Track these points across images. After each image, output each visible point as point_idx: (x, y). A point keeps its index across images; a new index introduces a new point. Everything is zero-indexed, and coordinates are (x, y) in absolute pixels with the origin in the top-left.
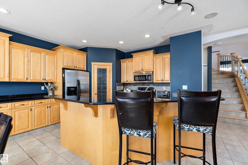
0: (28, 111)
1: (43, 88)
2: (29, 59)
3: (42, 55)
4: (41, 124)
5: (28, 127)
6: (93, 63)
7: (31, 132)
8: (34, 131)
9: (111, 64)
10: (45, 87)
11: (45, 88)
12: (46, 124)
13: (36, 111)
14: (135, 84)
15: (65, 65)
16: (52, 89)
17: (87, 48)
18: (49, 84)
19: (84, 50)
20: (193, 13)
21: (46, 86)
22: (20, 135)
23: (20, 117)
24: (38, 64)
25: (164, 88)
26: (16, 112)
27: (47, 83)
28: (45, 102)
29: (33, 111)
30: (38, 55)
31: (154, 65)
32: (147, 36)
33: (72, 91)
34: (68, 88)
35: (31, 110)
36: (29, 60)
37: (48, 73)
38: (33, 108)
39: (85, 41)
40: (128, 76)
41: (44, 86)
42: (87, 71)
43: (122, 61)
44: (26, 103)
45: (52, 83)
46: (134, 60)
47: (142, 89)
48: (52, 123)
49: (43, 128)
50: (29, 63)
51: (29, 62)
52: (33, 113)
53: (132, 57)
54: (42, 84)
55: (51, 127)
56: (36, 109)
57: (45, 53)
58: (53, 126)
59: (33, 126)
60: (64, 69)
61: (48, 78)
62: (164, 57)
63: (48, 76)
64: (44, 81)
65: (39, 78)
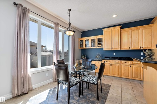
0: (129, 67)
1: (142, 54)
3: (140, 30)
11: (144, 54)
13: (134, 68)
18: (147, 51)
22: (125, 79)
27: (145, 50)
29: (132, 67)
36: (131, 37)
37: (145, 43)
41: (143, 52)
54: (141, 51)
64: (142, 49)
65: (138, 47)
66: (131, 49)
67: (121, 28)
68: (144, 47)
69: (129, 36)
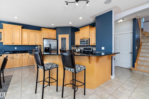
0: (28, 57)
3: (35, 33)
5: (28, 64)
6: (59, 35)
9: (68, 35)
11: (37, 48)
17: (56, 27)
18: (38, 46)
19: (55, 29)
20: (88, 5)
30: (33, 33)
31: (90, 34)
32: (81, 18)
33: (47, 49)
34: (45, 48)
39: (53, 25)
42: (56, 39)
46: (80, 32)
47: (86, 49)
52: (30, 59)
56: (31, 57)
59: (30, 64)
60: (43, 39)
65: (33, 43)
66: (29, 45)
67: (22, 28)
68: (37, 44)
69: (28, 35)
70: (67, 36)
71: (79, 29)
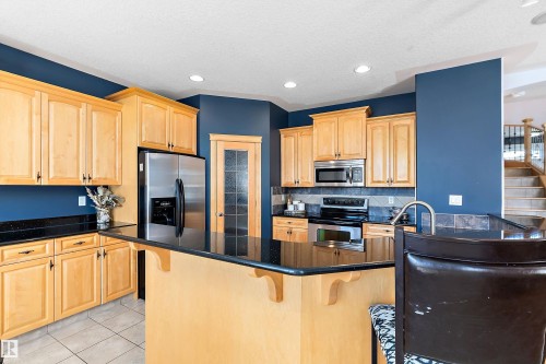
0: (44, 270)
1: (82, 201)
2: (45, 119)
3: (82, 110)
4: (80, 304)
5: (43, 315)
6: (213, 137)
7: (50, 329)
8: (59, 326)
9: (259, 139)
10: (88, 199)
11: (89, 201)
12: (95, 302)
13: (66, 266)
14: (314, 190)
15: (146, 141)
16: (108, 204)
17: (198, 96)
18: (100, 191)
19: (192, 101)
21: (90, 195)
23: (18, 288)
24: (70, 136)
25: (391, 201)
26: (5, 275)
27: (94, 189)
28: (92, 242)
30: (71, 110)
31: (369, 144)
33: (163, 210)
34: (153, 200)
35: (52, 266)
36: (45, 124)
37: (98, 161)
38: (57, 260)
39: (197, 78)
40: (298, 171)
41: (86, 194)
42: (198, 156)
43: (283, 132)
44: (35, 246)
45: (106, 187)
46: (315, 131)
47: (333, 202)
48: (111, 298)
49: (86, 314)
50: (45, 133)
51: (45, 128)
52: (58, 274)
53: (310, 122)
54: (81, 190)
55: (107, 307)
56: (65, 264)
57: (90, 107)
58: (112, 305)
59: (58, 311)
60: (141, 150)
61: (99, 175)
62: (396, 123)
63: (98, 168)
64: (87, 183)
65: (73, 175)
66: (44, 182)
68: (94, 177)
70: (252, 145)
71: (312, 119)
